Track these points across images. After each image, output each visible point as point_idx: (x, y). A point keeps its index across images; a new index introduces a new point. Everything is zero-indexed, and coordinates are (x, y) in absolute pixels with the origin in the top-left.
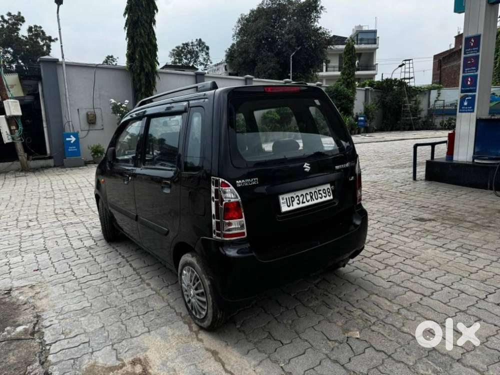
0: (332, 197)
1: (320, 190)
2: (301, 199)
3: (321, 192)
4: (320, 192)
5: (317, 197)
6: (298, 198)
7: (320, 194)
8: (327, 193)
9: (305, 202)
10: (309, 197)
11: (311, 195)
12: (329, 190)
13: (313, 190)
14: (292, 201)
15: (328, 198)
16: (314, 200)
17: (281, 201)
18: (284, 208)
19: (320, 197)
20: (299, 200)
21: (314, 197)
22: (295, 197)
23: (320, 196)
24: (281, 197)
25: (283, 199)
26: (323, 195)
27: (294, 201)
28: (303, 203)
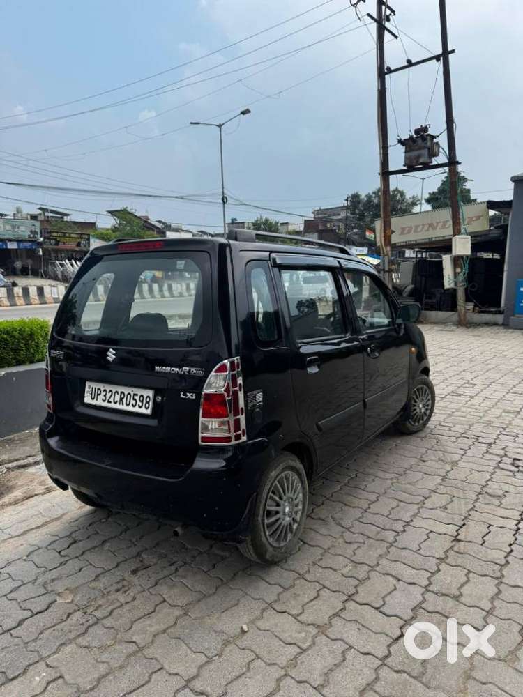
0: (149, 412)
1: (137, 395)
2: (108, 396)
3: (137, 398)
4: (135, 397)
5: (128, 403)
6: (104, 393)
7: (134, 399)
8: (144, 402)
9: (111, 402)
10: (118, 398)
11: (122, 396)
12: (148, 400)
13: (127, 390)
14: (98, 395)
15: (143, 410)
16: (123, 404)
17: (87, 389)
18: (88, 399)
19: (133, 405)
20: (105, 396)
21: (124, 400)
22: (102, 390)
23: (134, 402)
24: (88, 384)
25: (89, 387)
26: (139, 403)
27: (99, 394)
28: (109, 402)
